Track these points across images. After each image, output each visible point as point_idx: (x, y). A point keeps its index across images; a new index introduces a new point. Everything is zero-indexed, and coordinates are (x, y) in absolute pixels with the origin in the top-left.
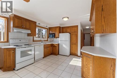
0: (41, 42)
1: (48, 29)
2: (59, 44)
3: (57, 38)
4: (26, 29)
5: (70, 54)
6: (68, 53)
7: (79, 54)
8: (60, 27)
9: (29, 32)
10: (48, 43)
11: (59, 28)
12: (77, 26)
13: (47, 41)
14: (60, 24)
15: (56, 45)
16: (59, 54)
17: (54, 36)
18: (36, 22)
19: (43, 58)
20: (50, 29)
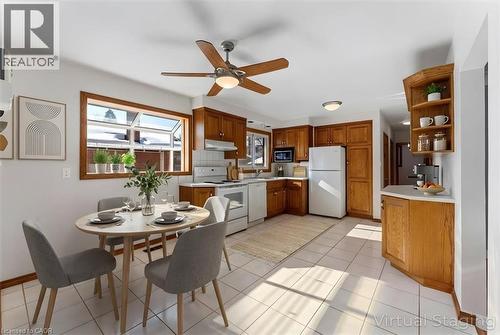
0: (253, 175)
1: (269, 134)
2: (308, 181)
3: (299, 162)
4: (226, 139)
5: (348, 214)
6: (339, 209)
7: (377, 213)
8: (310, 128)
9: (231, 147)
10: (275, 179)
11: (306, 130)
12: (371, 122)
13: (269, 170)
14: (311, 119)
15: (299, 184)
16: (307, 213)
17: (290, 154)
18: (245, 120)
19: (266, 219)
20: (278, 133)
